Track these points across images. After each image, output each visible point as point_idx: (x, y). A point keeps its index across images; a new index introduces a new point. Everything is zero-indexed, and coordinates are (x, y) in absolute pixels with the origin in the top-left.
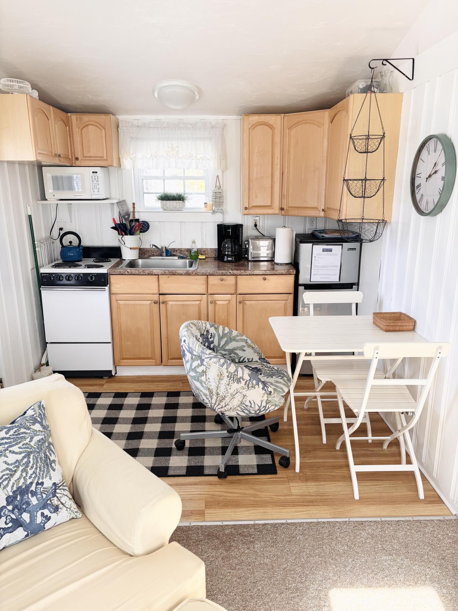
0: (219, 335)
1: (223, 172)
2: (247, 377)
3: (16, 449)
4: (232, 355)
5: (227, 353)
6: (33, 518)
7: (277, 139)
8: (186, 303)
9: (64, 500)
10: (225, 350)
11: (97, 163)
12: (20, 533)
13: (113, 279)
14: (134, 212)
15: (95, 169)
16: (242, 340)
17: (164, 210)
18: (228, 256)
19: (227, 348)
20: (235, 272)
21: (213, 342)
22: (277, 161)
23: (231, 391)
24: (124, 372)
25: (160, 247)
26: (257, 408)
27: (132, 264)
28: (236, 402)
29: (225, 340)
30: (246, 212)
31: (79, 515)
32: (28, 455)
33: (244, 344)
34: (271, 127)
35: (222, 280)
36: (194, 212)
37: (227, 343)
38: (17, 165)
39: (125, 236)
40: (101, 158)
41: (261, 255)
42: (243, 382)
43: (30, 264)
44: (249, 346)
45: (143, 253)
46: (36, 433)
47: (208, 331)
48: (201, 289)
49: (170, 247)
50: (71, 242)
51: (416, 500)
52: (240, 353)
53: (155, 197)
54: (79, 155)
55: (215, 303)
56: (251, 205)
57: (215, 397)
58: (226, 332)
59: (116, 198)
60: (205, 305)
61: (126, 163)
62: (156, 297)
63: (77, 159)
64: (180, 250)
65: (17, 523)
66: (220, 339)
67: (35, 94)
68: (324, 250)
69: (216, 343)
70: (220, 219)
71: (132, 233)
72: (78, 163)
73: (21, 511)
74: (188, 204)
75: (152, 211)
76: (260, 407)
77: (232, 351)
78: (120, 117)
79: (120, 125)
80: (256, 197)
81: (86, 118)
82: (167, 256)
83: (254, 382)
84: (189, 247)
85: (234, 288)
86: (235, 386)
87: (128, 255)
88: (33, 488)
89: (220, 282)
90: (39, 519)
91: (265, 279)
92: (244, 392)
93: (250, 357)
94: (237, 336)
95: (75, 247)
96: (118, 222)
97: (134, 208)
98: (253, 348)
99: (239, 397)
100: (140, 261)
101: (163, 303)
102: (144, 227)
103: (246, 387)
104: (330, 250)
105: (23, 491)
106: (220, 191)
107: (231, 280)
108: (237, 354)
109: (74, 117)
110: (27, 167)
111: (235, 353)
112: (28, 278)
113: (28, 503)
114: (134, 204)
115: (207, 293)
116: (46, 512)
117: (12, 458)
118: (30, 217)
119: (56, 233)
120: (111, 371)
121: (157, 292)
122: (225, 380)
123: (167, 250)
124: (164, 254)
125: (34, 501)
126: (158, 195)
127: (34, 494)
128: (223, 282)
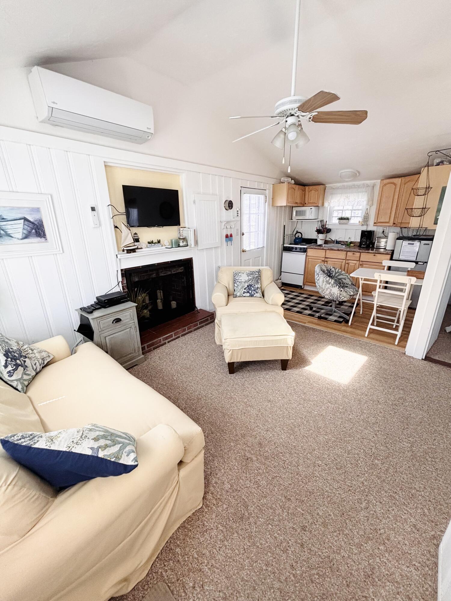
0: (336, 272)
1: (370, 207)
2: (332, 283)
3: (251, 276)
4: (340, 281)
5: (337, 279)
6: (252, 292)
7: (398, 189)
8: (336, 262)
9: (259, 291)
10: (337, 278)
11: (313, 205)
12: (248, 294)
13: (308, 250)
14: (326, 225)
15: (311, 207)
16: (346, 275)
17: (340, 224)
18: (364, 245)
19: (338, 277)
20: (360, 251)
21: (332, 274)
22: (396, 201)
23: (326, 287)
24: (307, 288)
25: (334, 240)
26: (336, 296)
27: (320, 246)
28: (328, 292)
29: (338, 274)
30: (375, 224)
31: (262, 297)
32: (253, 278)
33: (346, 277)
34: (395, 184)
35: (354, 254)
36: (354, 225)
37: (339, 275)
38: (283, 207)
39: (320, 234)
40: (315, 203)
41: (381, 246)
42: (331, 284)
43: (281, 243)
44: (348, 278)
45: (326, 242)
46: (256, 274)
47: (331, 269)
48: (344, 257)
49: (338, 240)
50: (298, 236)
51: (394, 344)
52: (344, 280)
53: (336, 218)
54: (306, 202)
55: (349, 264)
56: (378, 221)
57: (321, 289)
58: (339, 271)
59: (320, 218)
60: (344, 264)
61: (326, 204)
62: (323, 259)
63: (305, 204)
64: (343, 242)
65: (248, 292)
66: (336, 273)
67: (293, 182)
68: (409, 244)
69: (334, 274)
70: (364, 228)
71: (322, 233)
72: (306, 205)
73: (250, 290)
74: (352, 221)
75: (335, 225)
76: (337, 296)
77: (340, 279)
78: (326, 185)
79: (326, 189)
80: (381, 218)
81: (311, 187)
82: (336, 243)
83: (335, 285)
84: (347, 241)
85: (359, 258)
86: (328, 286)
87: (319, 242)
88: (253, 286)
89: (352, 255)
90: (253, 293)
91: (375, 255)
92: (331, 288)
93: (348, 283)
94: (344, 273)
95: (300, 238)
96: (318, 228)
97: (326, 223)
98: (350, 279)
99: (329, 290)
100: (324, 245)
101: (326, 261)
102: (329, 231)
103: (332, 286)
104: (413, 244)
105: (251, 286)
106: (367, 215)
107: (358, 254)
108: (342, 281)
109: (307, 188)
110: (287, 208)
111: (341, 280)
112: (280, 248)
113: (251, 289)
114: (326, 221)
115: (346, 259)
116: (255, 292)
117: (250, 278)
118: (285, 226)
119: (295, 232)
120: (302, 286)
121: (324, 256)
122: (325, 283)
123: (337, 241)
124: (335, 243)
125: (253, 289)
126: (338, 218)
127: (253, 287)
128: (354, 255)
